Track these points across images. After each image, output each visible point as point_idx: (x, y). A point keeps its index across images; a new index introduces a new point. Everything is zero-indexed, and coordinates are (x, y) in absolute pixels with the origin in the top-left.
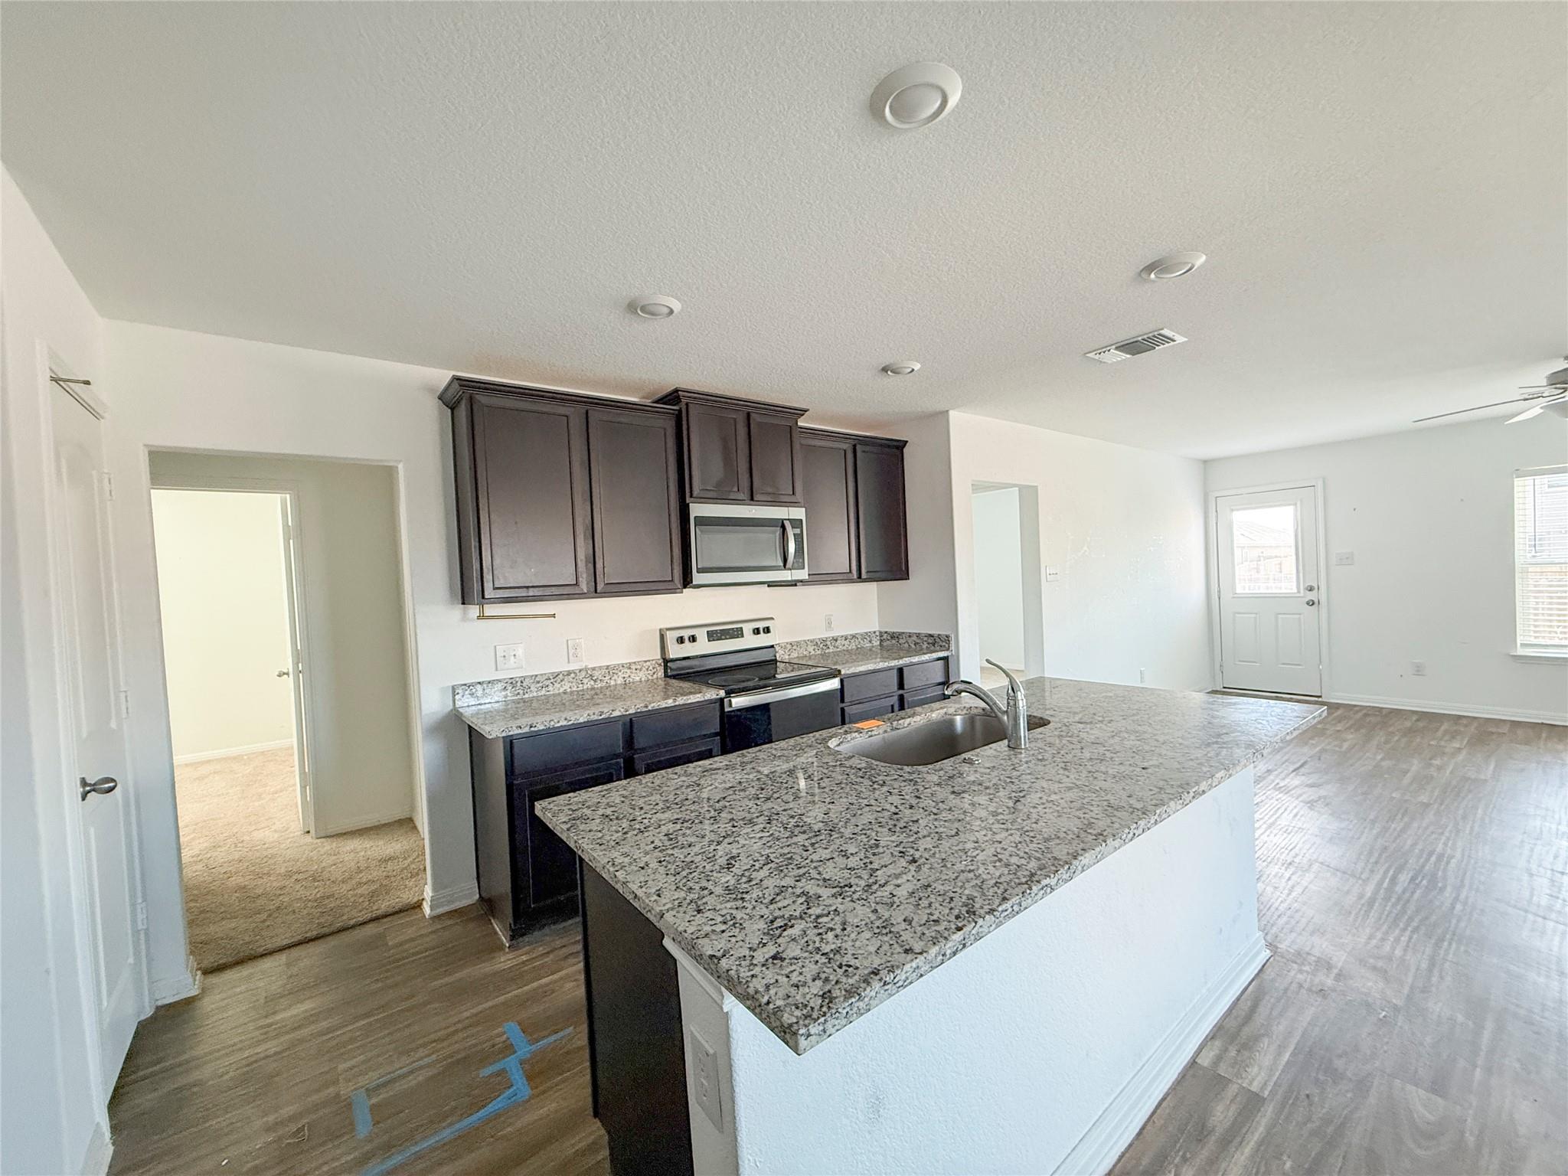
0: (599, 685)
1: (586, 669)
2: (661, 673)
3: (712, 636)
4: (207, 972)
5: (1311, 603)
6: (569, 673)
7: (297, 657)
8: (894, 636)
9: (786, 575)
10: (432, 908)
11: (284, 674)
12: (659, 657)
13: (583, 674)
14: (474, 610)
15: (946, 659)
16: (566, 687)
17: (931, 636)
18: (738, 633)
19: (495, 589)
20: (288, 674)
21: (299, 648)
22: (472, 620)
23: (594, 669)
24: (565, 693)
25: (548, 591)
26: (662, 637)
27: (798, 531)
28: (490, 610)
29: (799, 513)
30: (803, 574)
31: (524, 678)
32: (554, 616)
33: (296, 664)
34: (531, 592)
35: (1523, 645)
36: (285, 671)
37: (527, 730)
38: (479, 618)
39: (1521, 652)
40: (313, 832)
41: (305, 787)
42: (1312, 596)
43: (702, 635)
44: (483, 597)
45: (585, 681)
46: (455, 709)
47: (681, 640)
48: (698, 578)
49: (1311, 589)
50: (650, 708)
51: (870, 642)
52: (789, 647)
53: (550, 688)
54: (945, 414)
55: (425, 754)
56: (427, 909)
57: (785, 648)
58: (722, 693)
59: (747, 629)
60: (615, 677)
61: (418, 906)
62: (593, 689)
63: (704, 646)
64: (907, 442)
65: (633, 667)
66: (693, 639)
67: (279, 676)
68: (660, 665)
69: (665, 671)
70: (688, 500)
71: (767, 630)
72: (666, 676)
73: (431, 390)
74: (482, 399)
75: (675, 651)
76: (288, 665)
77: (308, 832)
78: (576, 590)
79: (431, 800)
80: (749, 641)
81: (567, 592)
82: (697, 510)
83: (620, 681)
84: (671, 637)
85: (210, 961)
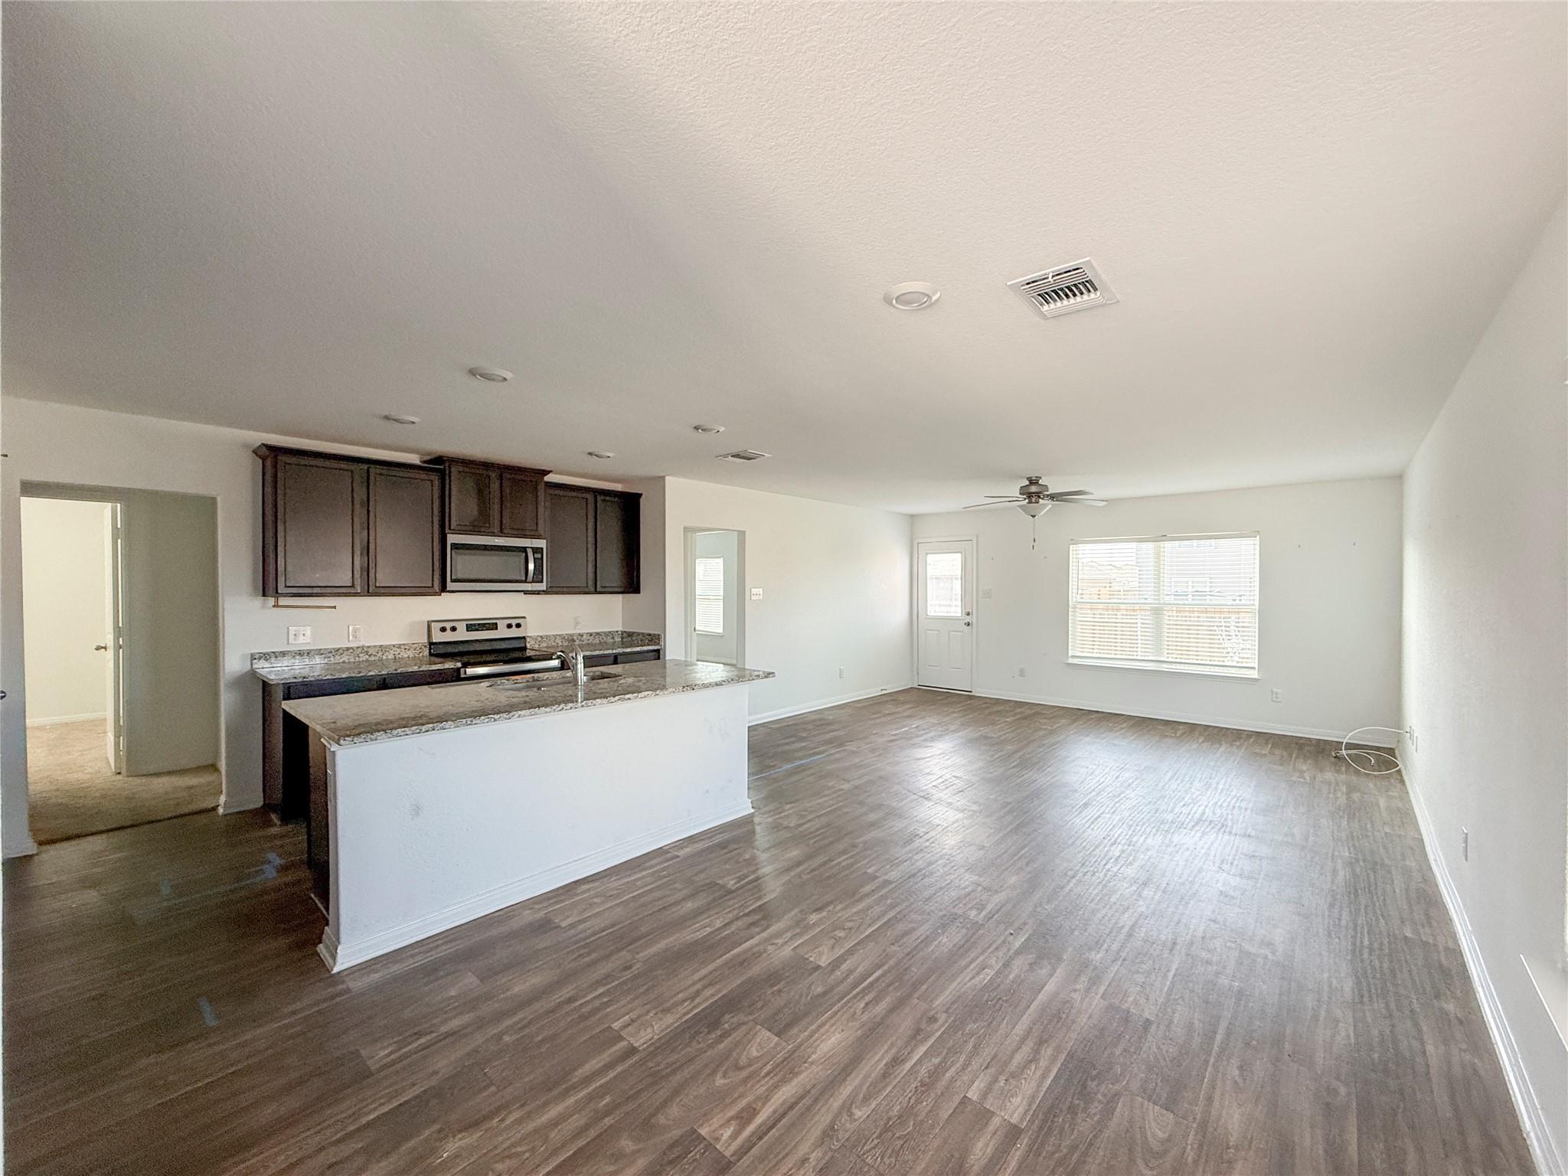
0: (373, 658)
1: (363, 647)
2: (427, 653)
3: (470, 628)
4: (41, 843)
5: (968, 624)
6: (348, 649)
7: (118, 632)
8: (630, 635)
9: (528, 587)
10: (225, 807)
11: (102, 648)
12: (426, 641)
13: (360, 650)
14: (271, 601)
15: (658, 651)
16: (345, 658)
17: (650, 635)
18: (494, 627)
19: (286, 587)
20: (105, 648)
21: (120, 625)
22: (269, 608)
23: (369, 647)
24: (344, 662)
25: (329, 590)
26: (429, 627)
27: (539, 556)
28: (283, 601)
29: (542, 543)
30: (543, 586)
31: (311, 650)
32: (335, 607)
33: (117, 636)
34: (315, 591)
35: (1073, 657)
36: (103, 645)
37: (300, 680)
38: (274, 606)
39: (1071, 661)
40: (124, 771)
41: (119, 737)
42: (968, 619)
43: (461, 627)
44: (277, 592)
45: (361, 655)
46: (252, 669)
47: (443, 629)
48: (450, 586)
49: (968, 614)
50: (399, 671)
51: (613, 638)
52: (539, 639)
53: (332, 659)
54: (663, 478)
55: (227, 700)
56: (221, 811)
57: (536, 639)
58: (459, 665)
59: (502, 625)
60: (387, 653)
61: (215, 809)
62: (367, 661)
63: (462, 635)
64: (641, 495)
65: (403, 647)
66: (454, 629)
67: (97, 649)
68: (425, 647)
69: (430, 652)
70: (447, 531)
71: (518, 626)
72: (431, 654)
73: (246, 446)
74: (282, 458)
75: (437, 637)
76: (109, 639)
77: (119, 773)
78: (352, 591)
79: (228, 736)
80: (502, 632)
81: (347, 592)
82: (452, 539)
83: (391, 656)
84: (435, 628)
85: (42, 838)
